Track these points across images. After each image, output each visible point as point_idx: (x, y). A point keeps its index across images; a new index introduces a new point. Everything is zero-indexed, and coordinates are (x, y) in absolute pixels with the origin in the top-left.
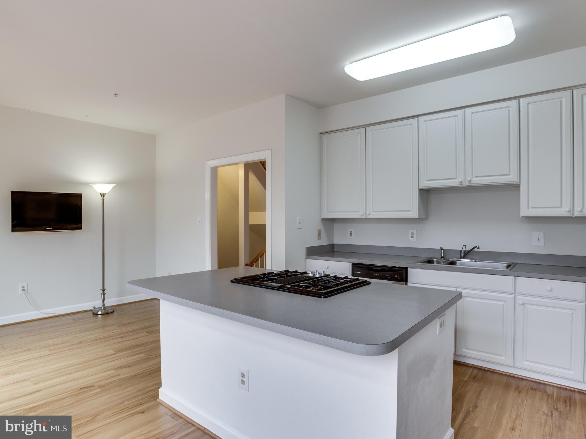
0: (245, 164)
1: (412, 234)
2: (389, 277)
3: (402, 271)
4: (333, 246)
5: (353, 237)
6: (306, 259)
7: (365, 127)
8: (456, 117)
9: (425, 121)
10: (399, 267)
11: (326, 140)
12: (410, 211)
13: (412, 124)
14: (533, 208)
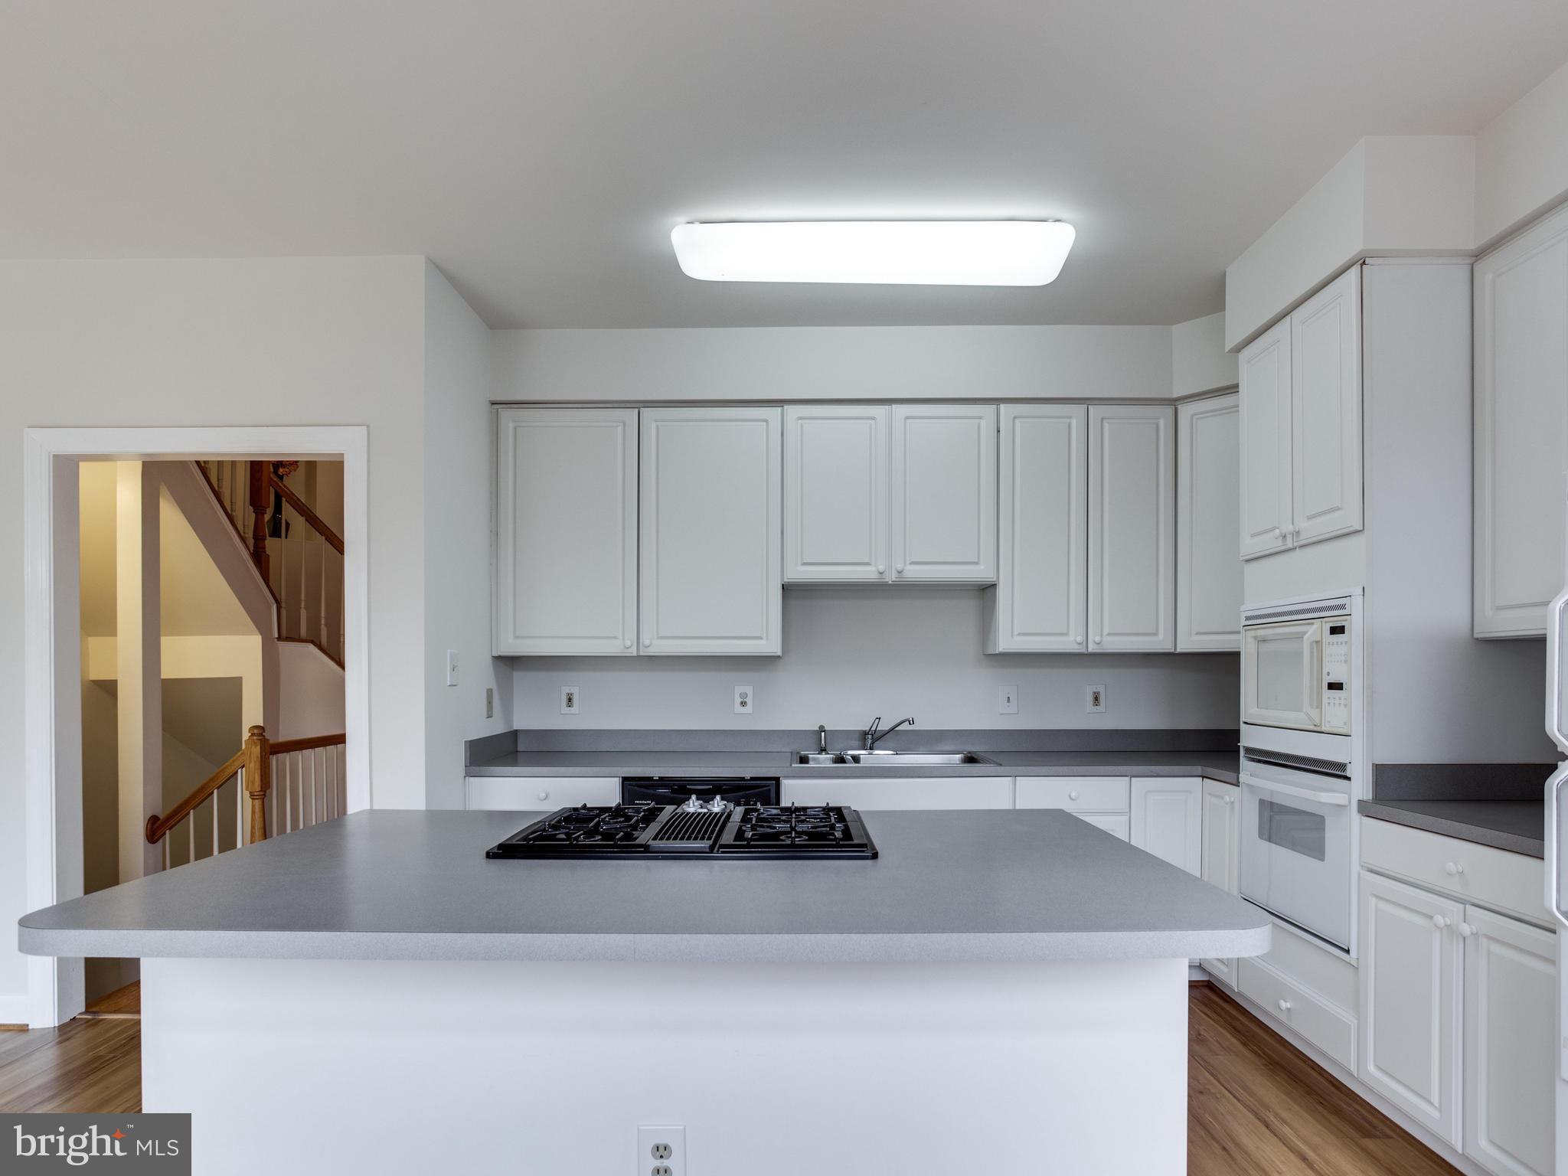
0: (143, 462)
1: (744, 695)
3: (769, 786)
4: (514, 734)
5: (574, 709)
6: (465, 777)
7: (639, 408)
8: (872, 422)
9: (801, 418)
10: (752, 779)
11: (511, 425)
12: (760, 638)
13: (767, 421)
14: (1021, 634)
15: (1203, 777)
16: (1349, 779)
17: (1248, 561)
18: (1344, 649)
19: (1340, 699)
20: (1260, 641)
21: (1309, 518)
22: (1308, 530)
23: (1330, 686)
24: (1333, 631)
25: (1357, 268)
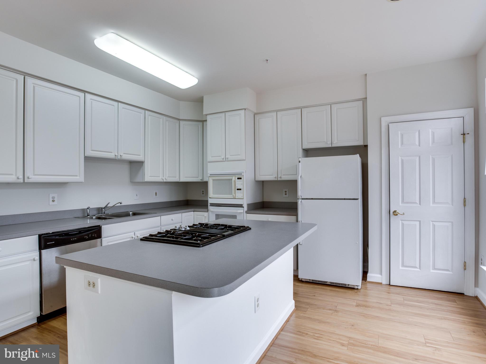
1: (53, 198)
2: (87, 237)
3: (98, 228)
7: (24, 76)
8: (113, 106)
9: (91, 99)
12: (77, 176)
13: (79, 97)
14: (150, 176)
15: (194, 211)
16: (244, 207)
17: (209, 162)
18: (241, 182)
19: (240, 192)
20: (213, 180)
21: (231, 156)
22: (230, 158)
23: (238, 189)
24: (238, 178)
25: (244, 110)
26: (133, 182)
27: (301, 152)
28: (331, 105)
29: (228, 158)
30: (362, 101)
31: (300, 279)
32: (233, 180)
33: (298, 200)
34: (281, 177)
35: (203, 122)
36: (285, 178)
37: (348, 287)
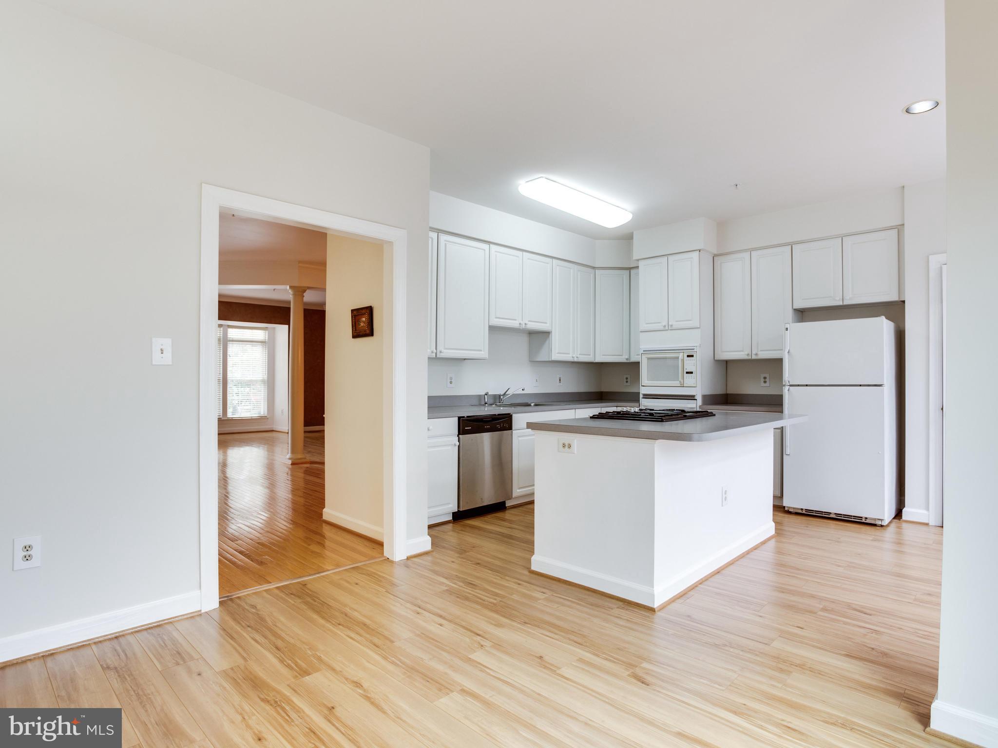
1: (451, 378)
2: (499, 426)
7: (438, 233)
8: (518, 258)
9: (496, 251)
12: (481, 351)
13: (484, 250)
14: (558, 353)
15: (617, 407)
16: (695, 399)
17: (641, 332)
18: (693, 362)
19: (692, 376)
20: (649, 359)
21: (677, 321)
22: (676, 325)
23: (687, 373)
24: (688, 356)
25: (698, 252)
26: (534, 362)
27: (790, 314)
28: (842, 238)
29: (672, 326)
30: (897, 229)
31: (786, 509)
32: (680, 358)
33: (784, 387)
34: (756, 354)
35: (631, 269)
36: (764, 355)
37: (865, 521)
